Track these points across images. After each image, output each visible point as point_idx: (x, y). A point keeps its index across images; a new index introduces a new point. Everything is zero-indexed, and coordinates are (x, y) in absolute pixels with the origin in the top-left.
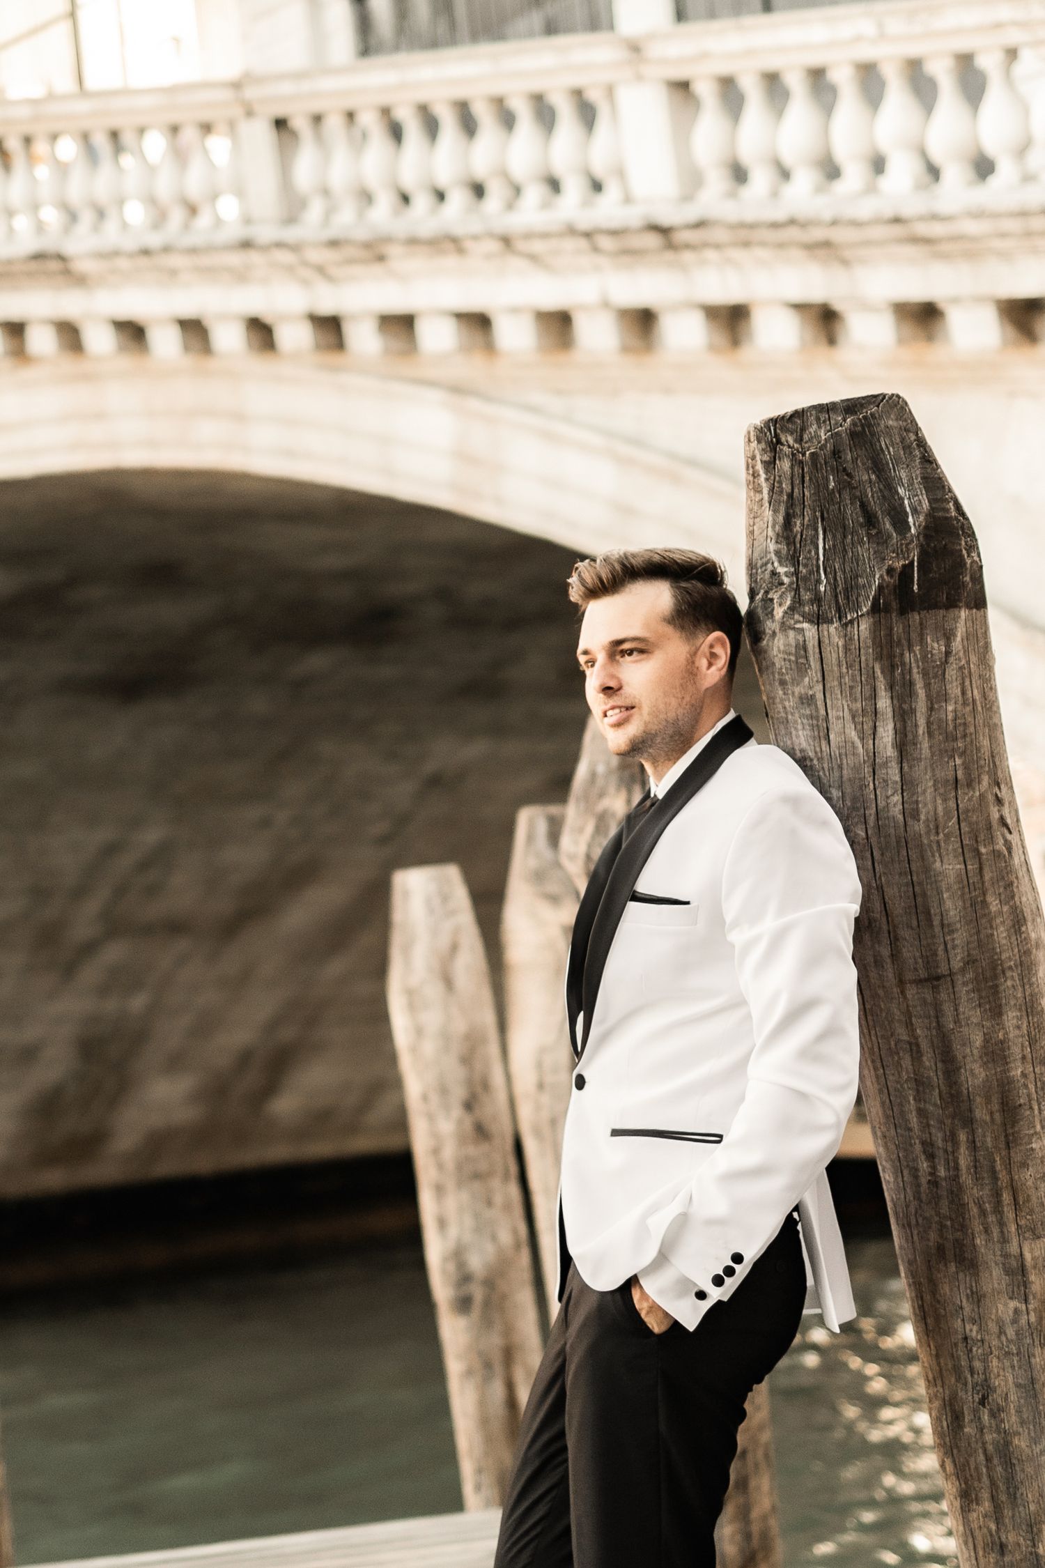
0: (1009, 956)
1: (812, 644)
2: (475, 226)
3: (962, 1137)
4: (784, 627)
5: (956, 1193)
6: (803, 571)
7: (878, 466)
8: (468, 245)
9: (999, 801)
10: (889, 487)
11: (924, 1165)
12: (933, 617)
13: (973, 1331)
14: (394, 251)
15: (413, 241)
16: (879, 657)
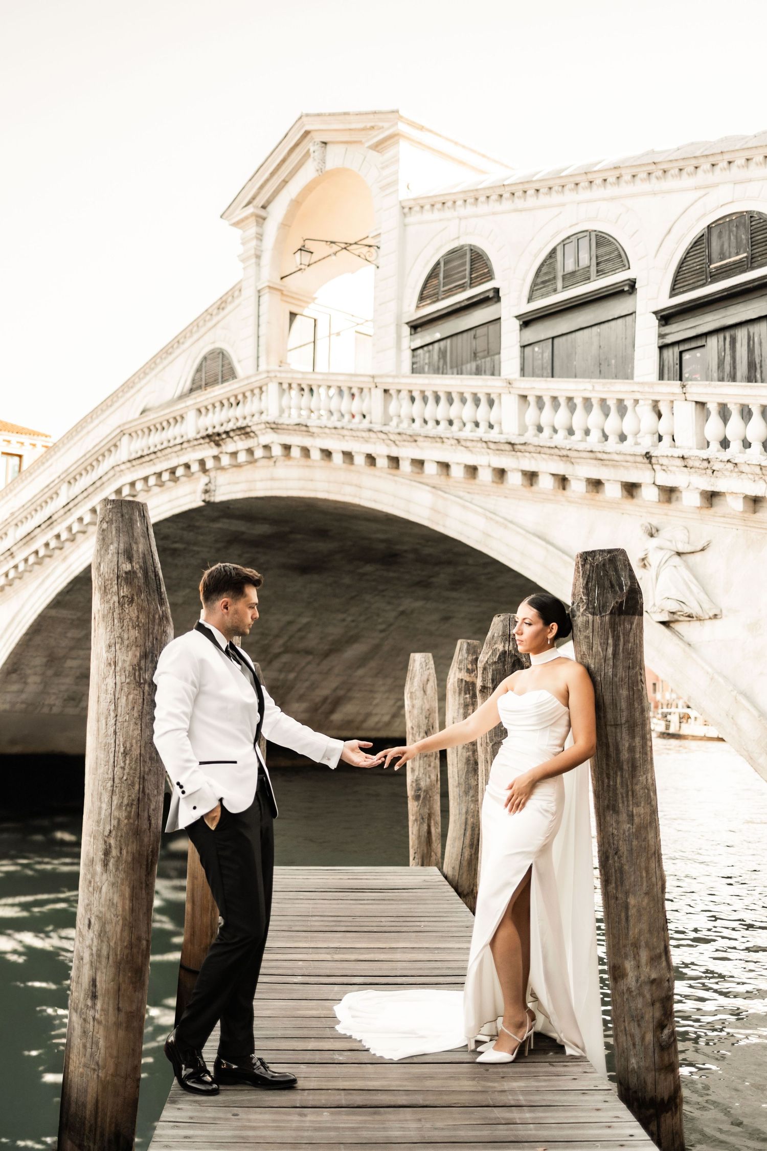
0: (639, 721)
1: (591, 621)
2: (448, 435)
3: (619, 773)
4: (583, 614)
5: (615, 789)
6: (590, 599)
7: (617, 571)
8: (445, 440)
9: (641, 674)
10: (619, 577)
11: (606, 780)
13: (615, 832)
14: (420, 439)
15: (427, 437)
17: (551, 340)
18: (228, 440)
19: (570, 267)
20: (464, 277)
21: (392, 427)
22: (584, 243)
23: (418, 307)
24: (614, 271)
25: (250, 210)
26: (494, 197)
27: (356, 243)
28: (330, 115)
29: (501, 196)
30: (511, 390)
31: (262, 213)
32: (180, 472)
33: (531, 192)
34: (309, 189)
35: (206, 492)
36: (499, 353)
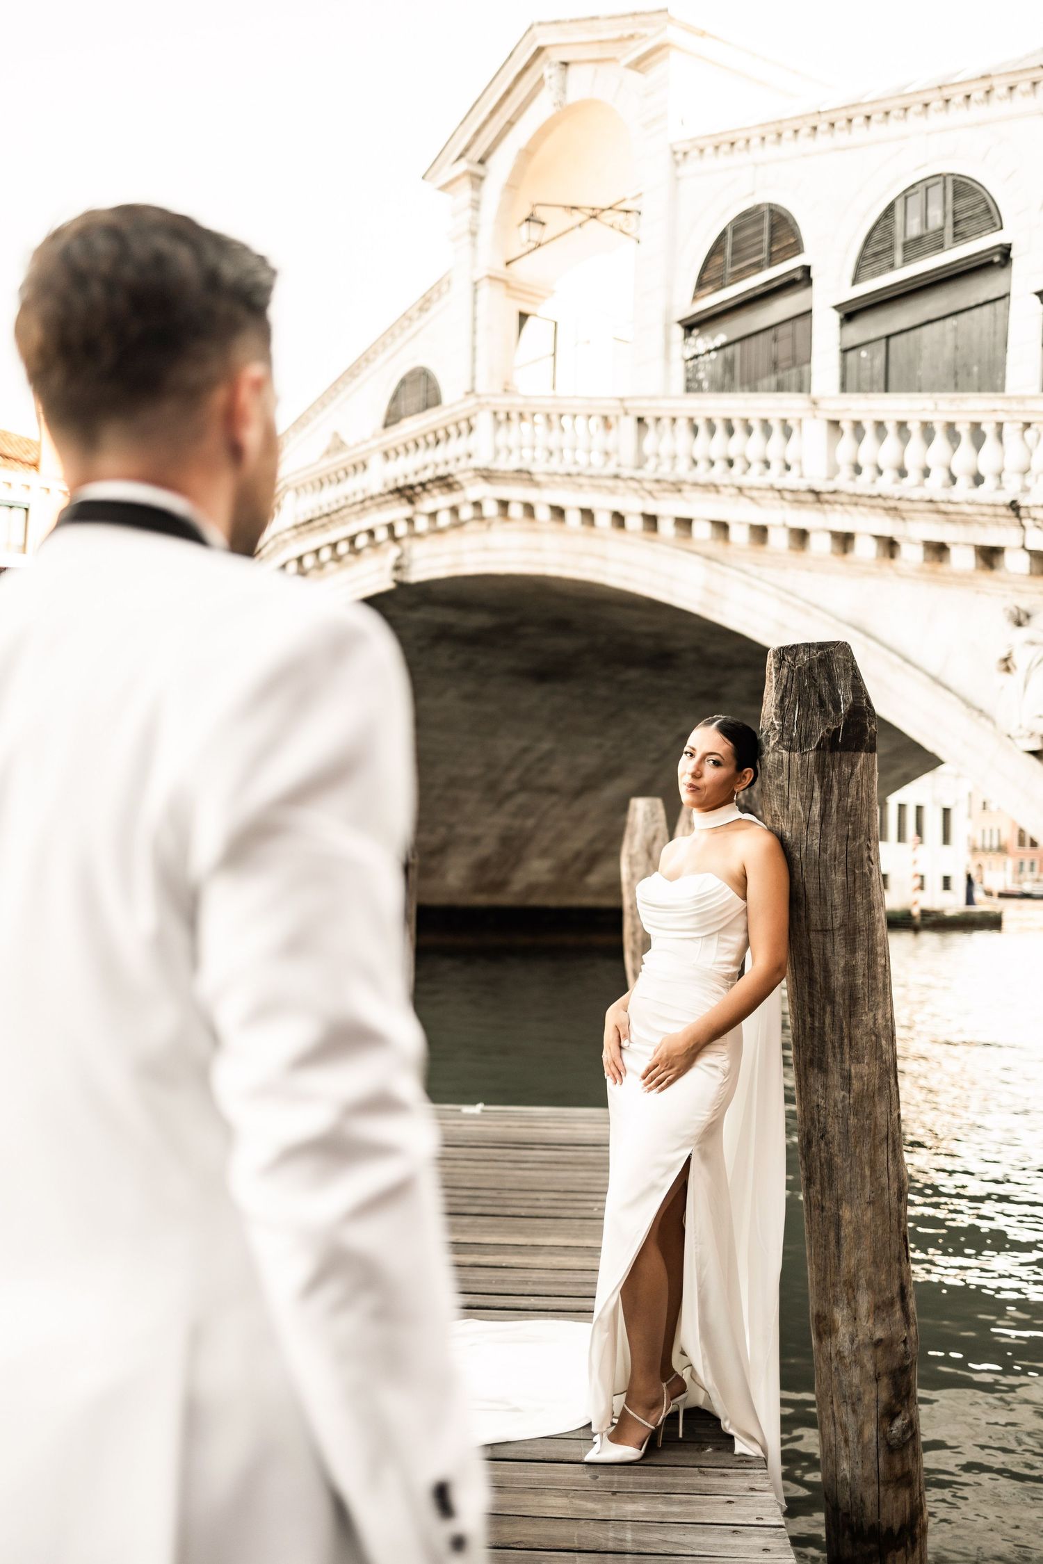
1: (785, 761)
2: (726, 481)
3: (829, 1008)
5: (822, 1035)
7: (830, 678)
8: (722, 489)
9: (869, 848)
10: (834, 690)
11: (809, 1019)
12: (846, 755)
13: (822, 1102)
14: (686, 488)
15: (695, 484)
16: (817, 772)
17: (884, 341)
18: (425, 495)
19: (914, 229)
20: (760, 251)
21: (648, 472)
22: (936, 193)
23: (695, 298)
24: (979, 233)
25: (463, 166)
26: (805, 131)
27: (610, 208)
28: (571, 21)
29: (815, 128)
30: (817, 413)
31: (479, 170)
32: (362, 541)
33: (859, 120)
34: (544, 132)
35: (397, 568)
36: (809, 361)
